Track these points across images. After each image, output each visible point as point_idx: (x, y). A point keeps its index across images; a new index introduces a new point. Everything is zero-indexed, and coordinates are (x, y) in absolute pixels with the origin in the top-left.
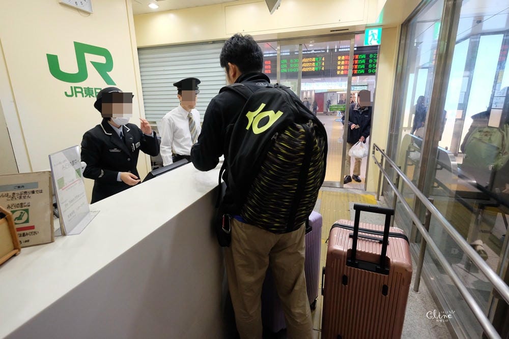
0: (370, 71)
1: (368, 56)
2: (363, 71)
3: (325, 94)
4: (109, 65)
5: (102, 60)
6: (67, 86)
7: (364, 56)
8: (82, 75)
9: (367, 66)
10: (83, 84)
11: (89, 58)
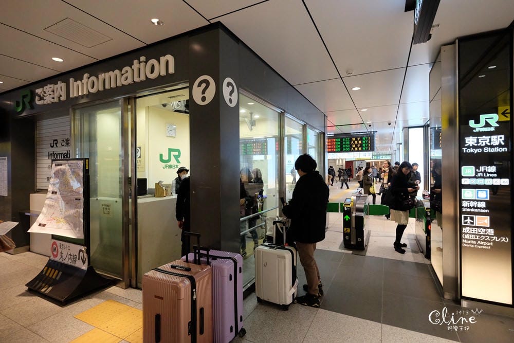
0: (344, 149)
1: (341, 140)
2: (339, 149)
3: (354, 162)
4: (179, 156)
5: (177, 153)
6: (164, 164)
7: (339, 140)
8: (169, 160)
9: (342, 146)
10: (169, 164)
11: (173, 153)
